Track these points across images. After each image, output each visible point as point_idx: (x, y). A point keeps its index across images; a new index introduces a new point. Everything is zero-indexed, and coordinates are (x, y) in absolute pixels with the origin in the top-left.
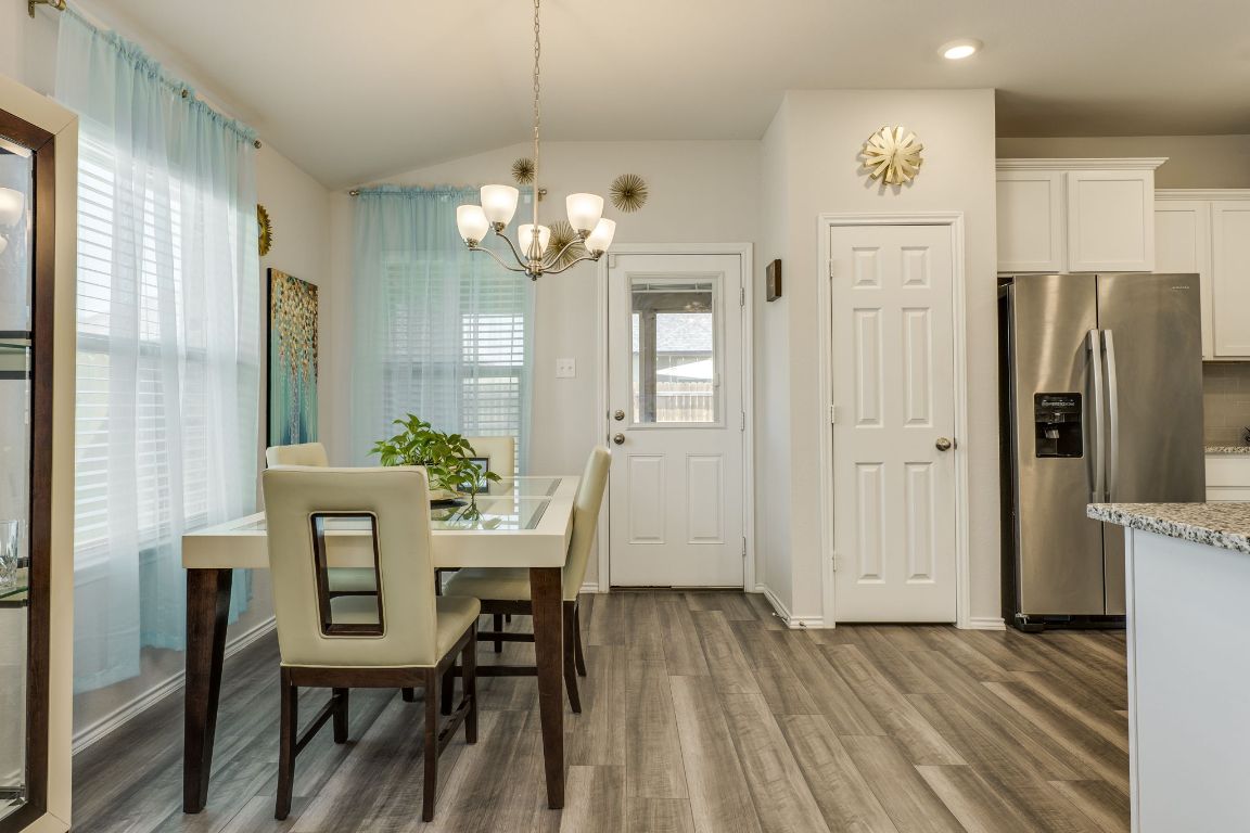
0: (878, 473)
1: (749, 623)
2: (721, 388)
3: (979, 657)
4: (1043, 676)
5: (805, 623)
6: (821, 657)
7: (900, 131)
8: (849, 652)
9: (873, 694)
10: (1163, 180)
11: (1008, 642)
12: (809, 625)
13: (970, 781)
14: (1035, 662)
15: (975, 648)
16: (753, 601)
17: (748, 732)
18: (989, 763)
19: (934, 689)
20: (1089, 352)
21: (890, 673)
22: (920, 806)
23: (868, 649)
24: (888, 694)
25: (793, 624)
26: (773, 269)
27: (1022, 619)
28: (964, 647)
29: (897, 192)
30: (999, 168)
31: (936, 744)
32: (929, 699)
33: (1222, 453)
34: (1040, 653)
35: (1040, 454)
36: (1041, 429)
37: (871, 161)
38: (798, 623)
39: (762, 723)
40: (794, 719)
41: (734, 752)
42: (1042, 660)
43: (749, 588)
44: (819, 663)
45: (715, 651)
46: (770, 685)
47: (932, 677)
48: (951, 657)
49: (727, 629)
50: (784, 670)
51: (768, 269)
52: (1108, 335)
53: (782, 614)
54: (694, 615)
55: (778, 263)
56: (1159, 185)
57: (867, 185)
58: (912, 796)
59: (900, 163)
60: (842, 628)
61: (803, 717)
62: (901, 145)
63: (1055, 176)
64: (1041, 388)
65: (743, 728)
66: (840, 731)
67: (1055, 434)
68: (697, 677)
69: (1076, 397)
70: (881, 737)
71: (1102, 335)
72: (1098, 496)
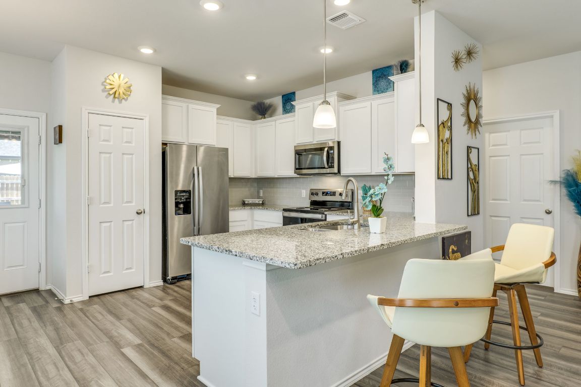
0: (110, 226)
1: (41, 306)
2: (26, 187)
3: (152, 298)
4: (175, 300)
5: (73, 300)
6: (80, 314)
7: (122, 76)
8: (95, 308)
9: (105, 325)
10: (220, 113)
11: (164, 289)
12: (75, 300)
13: (143, 348)
14: (172, 295)
15: (151, 295)
16: (44, 294)
17: (40, 359)
18: (151, 339)
19: (132, 315)
20: (194, 175)
21: (113, 314)
22: (121, 365)
23: (104, 305)
24: (112, 323)
25: (67, 301)
26: (57, 129)
27: (169, 279)
28: (146, 295)
29: (120, 102)
30: (163, 98)
31: (131, 338)
32: (130, 320)
33: (234, 210)
34: (175, 291)
35: (177, 214)
36: (177, 204)
37: (108, 87)
38: (69, 300)
39: (48, 353)
40: (65, 346)
41: (32, 371)
42: (175, 294)
43: (43, 287)
44: (80, 318)
45: (21, 325)
46: (53, 334)
47: (131, 311)
48: (140, 300)
49: (28, 312)
50: (61, 325)
51: (55, 128)
52: (200, 169)
53: (60, 298)
54: (7, 308)
55: (60, 127)
56: (218, 114)
57: (107, 97)
58: (119, 362)
59: (121, 91)
60: (92, 298)
61: (70, 344)
62: (122, 82)
63: (184, 105)
64: (180, 188)
65: (37, 358)
66: (88, 344)
67: (182, 206)
68: (9, 341)
69: (189, 192)
70: (107, 342)
71: (198, 169)
72: (196, 228)
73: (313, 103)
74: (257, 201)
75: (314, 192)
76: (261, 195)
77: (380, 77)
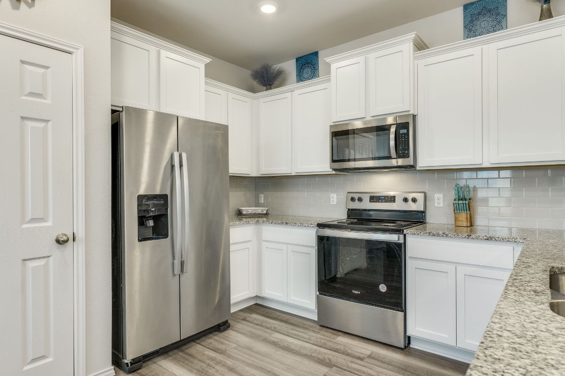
20: (173, 167)
27: (127, 364)
30: (113, 29)
35: (142, 239)
36: (142, 221)
52: (184, 156)
63: (153, 50)
64: (142, 191)
67: (151, 223)
69: (164, 197)
71: (180, 156)
72: (177, 262)
73: (366, 57)
74: (259, 210)
75: (356, 196)
76: (262, 201)
77: (479, 14)
